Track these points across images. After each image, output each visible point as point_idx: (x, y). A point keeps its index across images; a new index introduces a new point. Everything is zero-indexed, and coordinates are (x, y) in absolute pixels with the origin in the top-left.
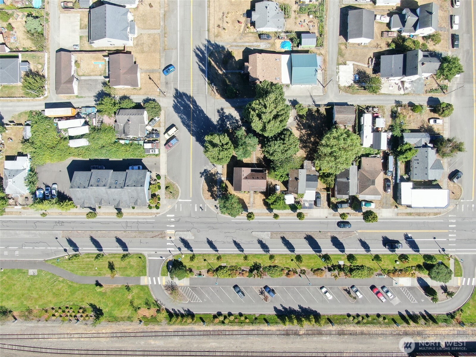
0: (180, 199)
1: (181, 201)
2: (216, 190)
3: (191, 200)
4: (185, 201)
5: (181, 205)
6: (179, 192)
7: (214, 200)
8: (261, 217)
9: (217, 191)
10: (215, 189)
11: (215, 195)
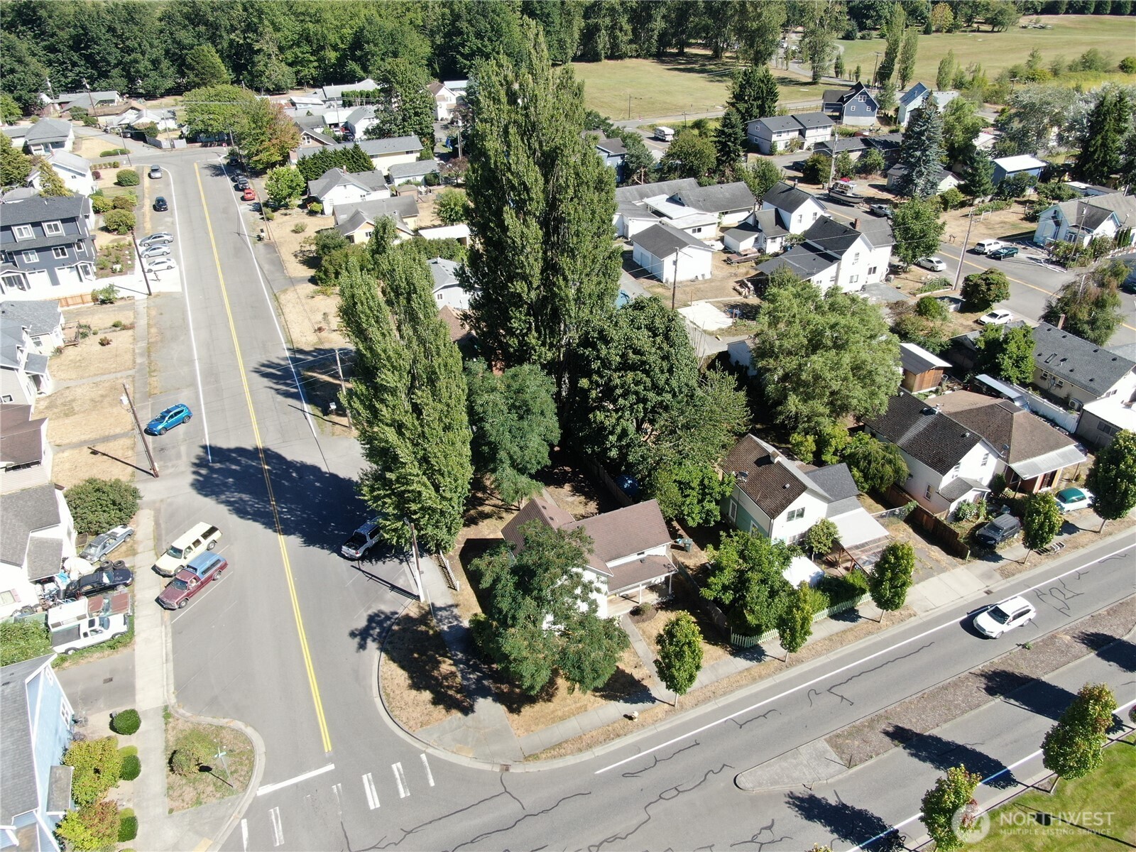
0: (262, 784)
1: (275, 793)
2: (453, 669)
3: (331, 767)
4: (296, 785)
5: (275, 813)
6: (252, 751)
7: (457, 715)
8: (731, 698)
9: (462, 671)
10: (446, 667)
11: (458, 691)
